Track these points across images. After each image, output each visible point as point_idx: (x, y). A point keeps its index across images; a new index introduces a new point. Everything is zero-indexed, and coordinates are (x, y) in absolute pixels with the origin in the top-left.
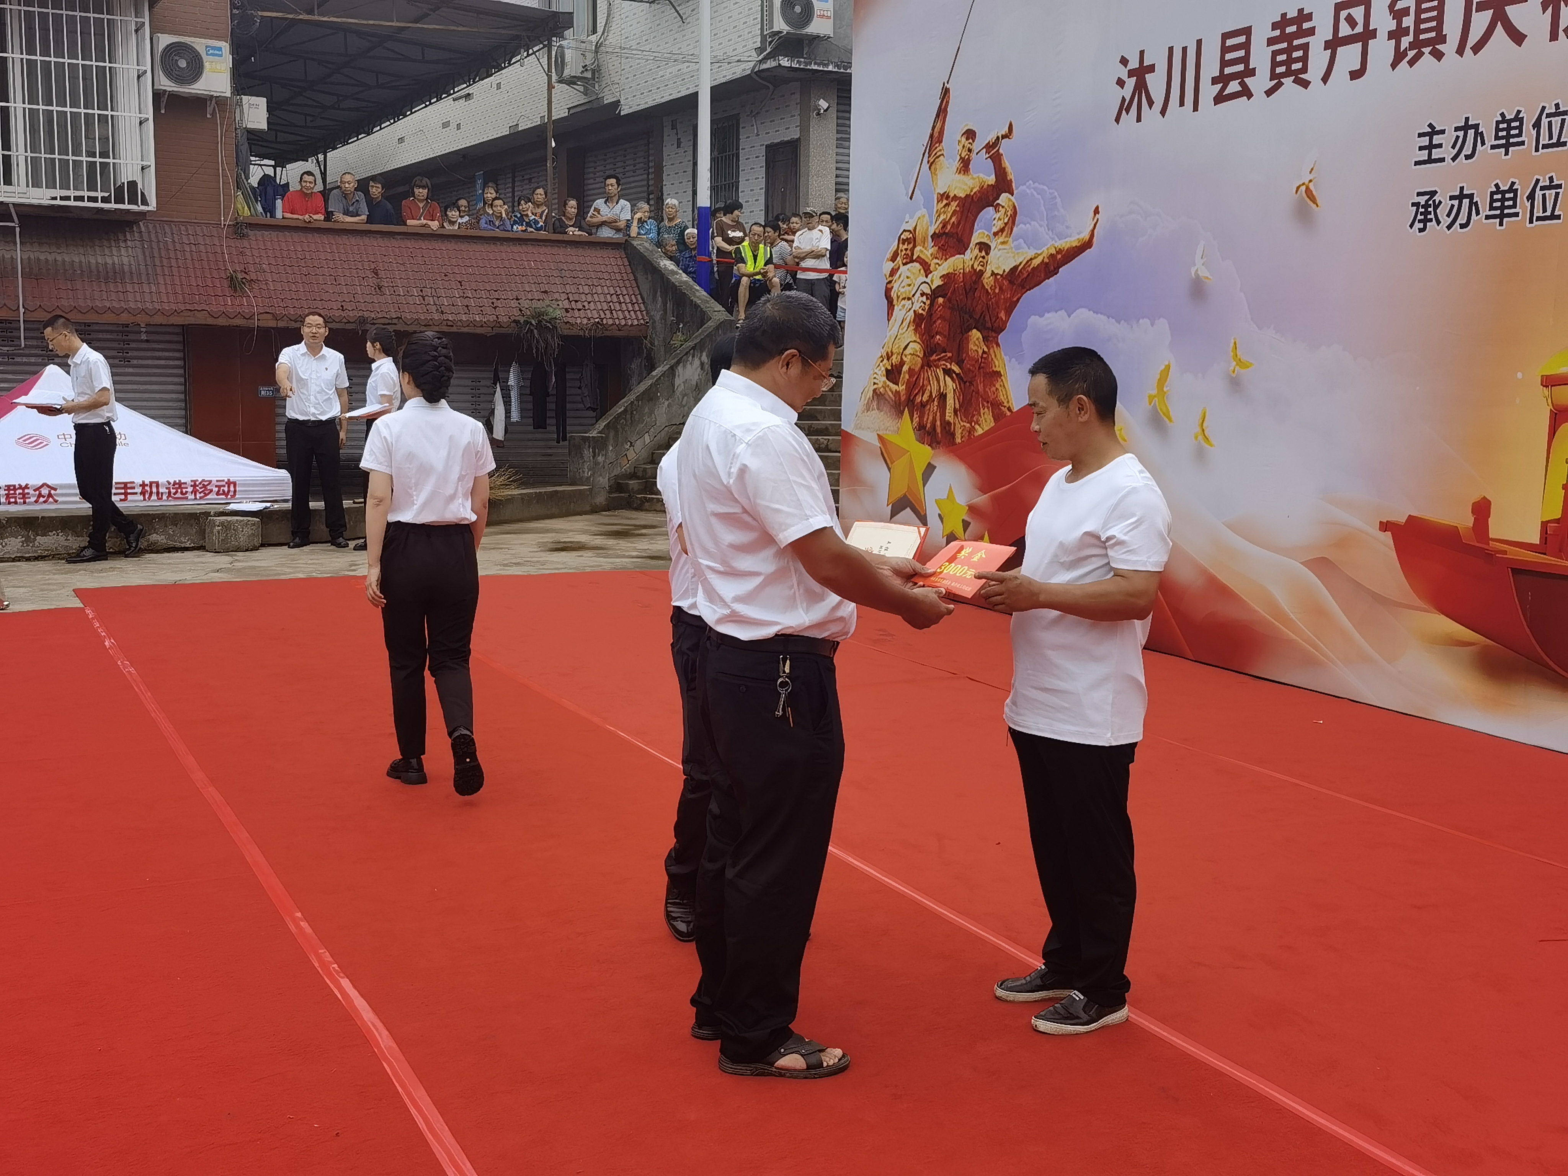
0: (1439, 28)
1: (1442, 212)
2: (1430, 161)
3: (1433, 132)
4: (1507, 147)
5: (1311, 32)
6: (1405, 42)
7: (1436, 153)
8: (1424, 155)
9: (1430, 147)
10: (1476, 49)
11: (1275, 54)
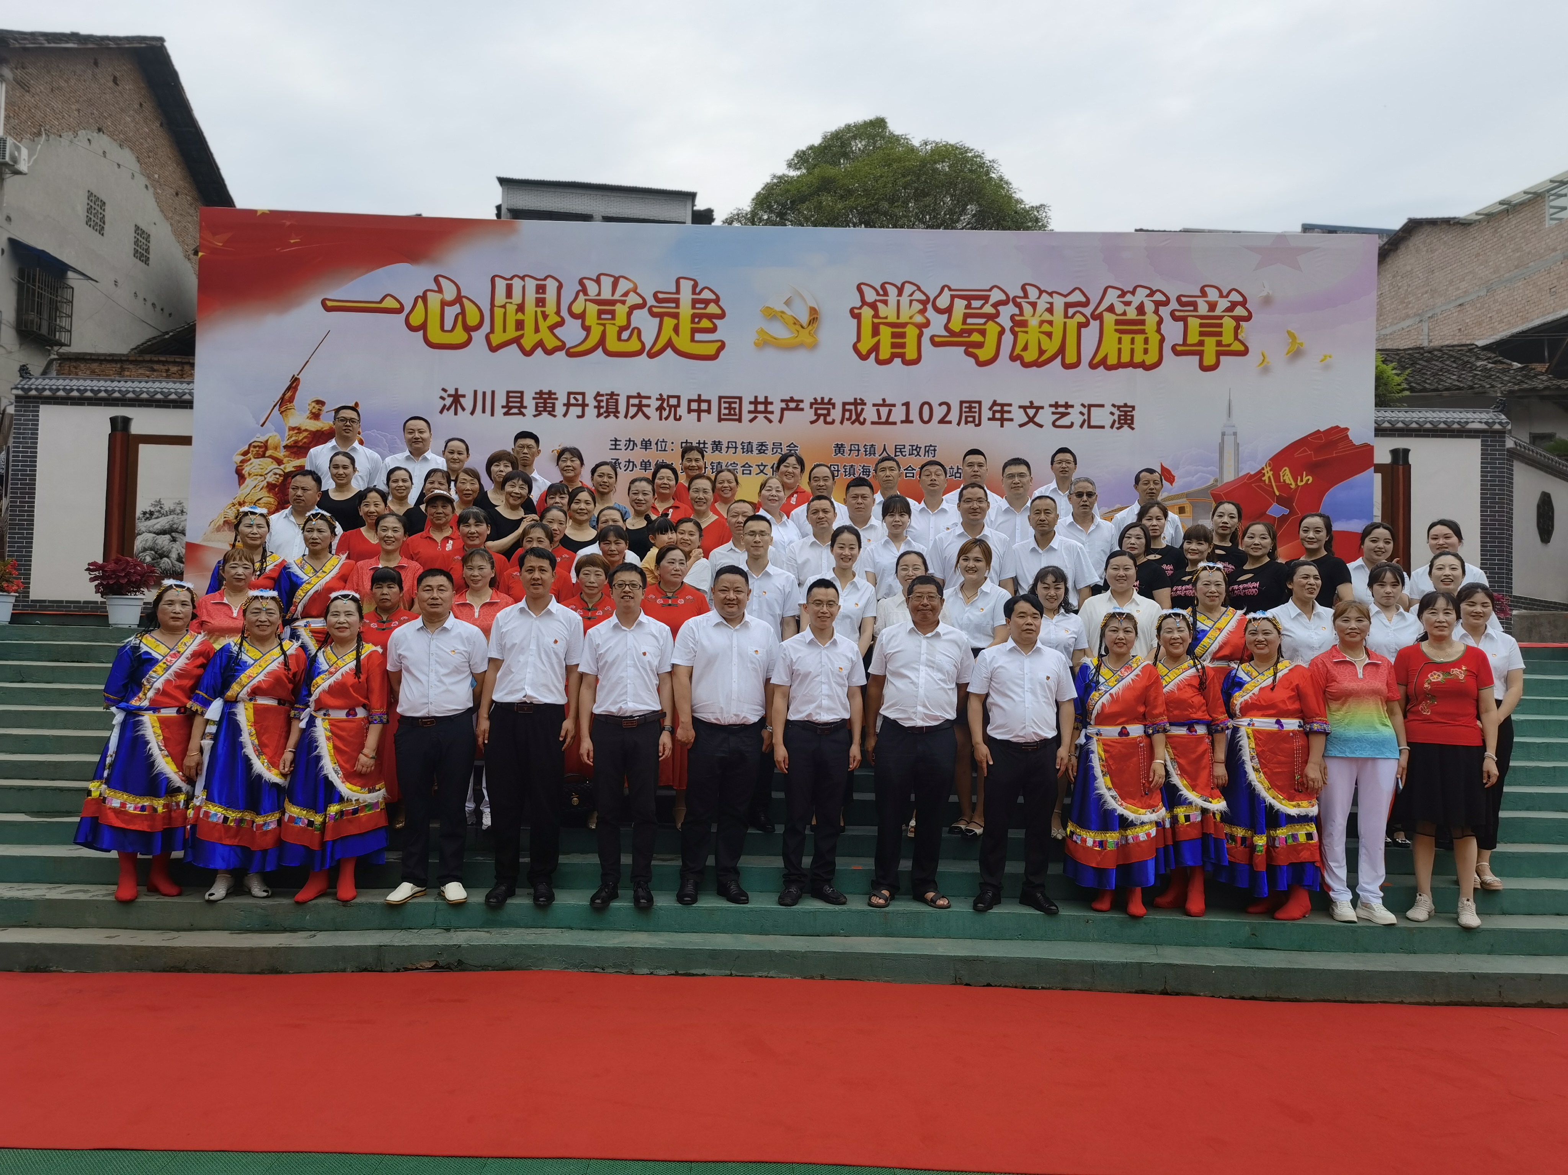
0: (617, 408)
1: (622, 466)
2: (615, 449)
3: (616, 440)
4: (646, 449)
5: (556, 399)
6: (602, 411)
7: (618, 447)
8: (613, 447)
9: (616, 445)
10: (632, 417)
11: (537, 404)
